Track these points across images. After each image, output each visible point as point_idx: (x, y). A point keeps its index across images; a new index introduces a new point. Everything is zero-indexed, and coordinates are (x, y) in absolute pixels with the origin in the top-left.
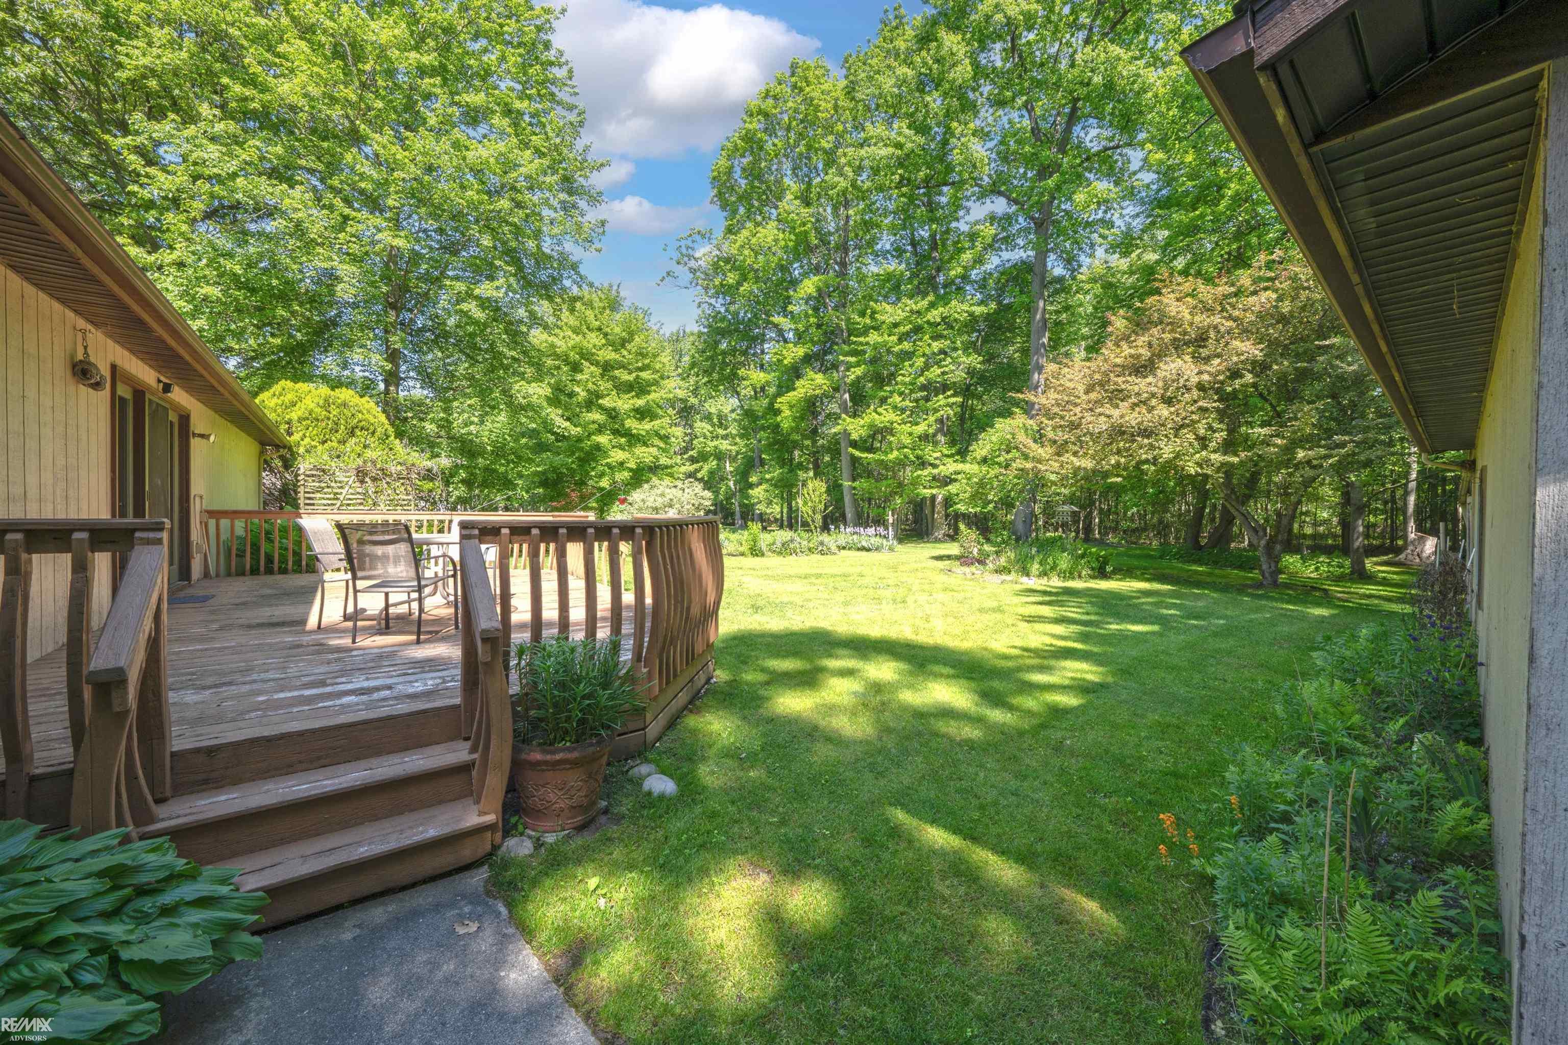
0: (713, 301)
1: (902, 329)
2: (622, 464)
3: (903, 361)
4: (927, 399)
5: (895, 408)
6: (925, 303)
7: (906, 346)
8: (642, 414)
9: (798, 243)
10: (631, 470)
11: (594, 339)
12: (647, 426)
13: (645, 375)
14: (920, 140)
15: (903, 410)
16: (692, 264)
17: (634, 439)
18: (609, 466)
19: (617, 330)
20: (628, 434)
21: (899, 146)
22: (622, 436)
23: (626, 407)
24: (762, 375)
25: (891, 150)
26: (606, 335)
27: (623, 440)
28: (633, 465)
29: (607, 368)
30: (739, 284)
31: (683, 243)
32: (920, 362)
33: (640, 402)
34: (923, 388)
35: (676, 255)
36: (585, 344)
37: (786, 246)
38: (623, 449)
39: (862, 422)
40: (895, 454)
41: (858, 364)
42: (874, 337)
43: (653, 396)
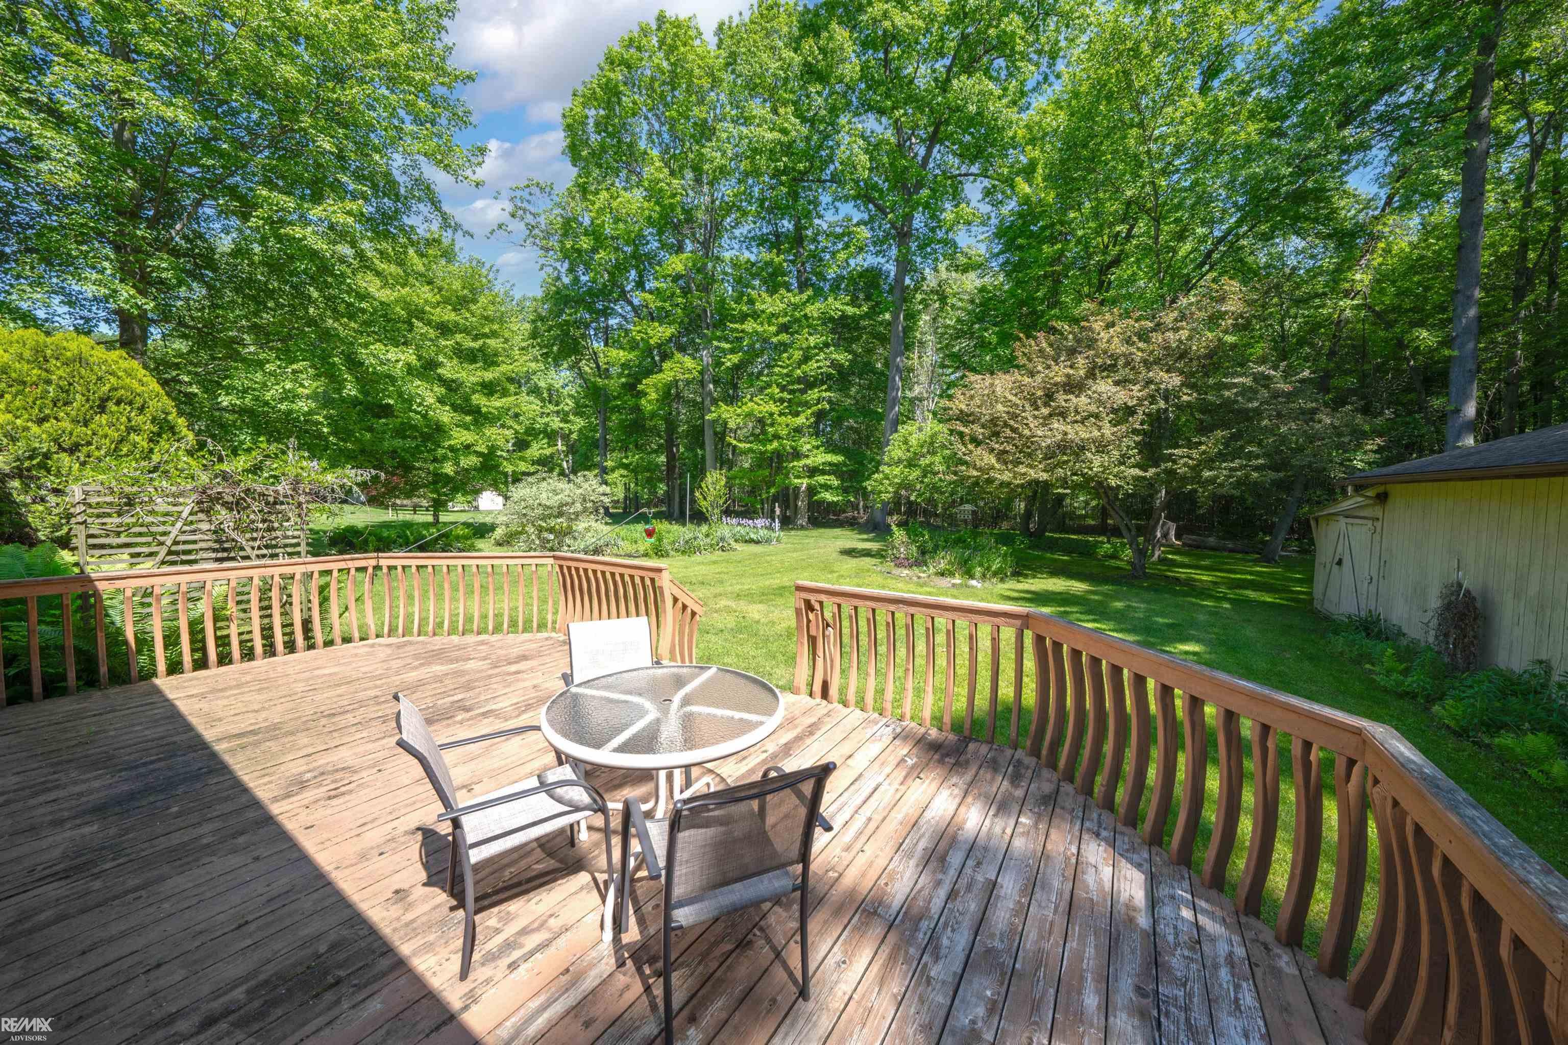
0: (558, 265)
1: (782, 320)
2: (468, 447)
3: (781, 353)
4: (803, 392)
5: (772, 397)
6: (804, 297)
7: (784, 337)
8: (489, 388)
9: (662, 216)
10: (479, 454)
11: (424, 294)
12: (497, 403)
13: (492, 342)
14: (805, 130)
15: (782, 401)
16: (529, 218)
17: (480, 418)
18: (452, 449)
19: (457, 285)
20: (475, 412)
21: (784, 131)
22: (468, 413)
23: (473, 379)
24: (622, 353)
25: (776, 135)
26: (440, 289)
27: (468, 418)
28: (482, 449)
29: (444, 329)
30: (594, 250)
31: (518, 193)
32: (798, 355)
33: (489, 376)
34: (799, 380)
35: (509, 207)
36: (415, 298)
37: (650, 217)
38: (468, 429)
39: (739, 411)
40: (775, 444)
41: (733, 351)
42: (750, 326)
43: (503, 368)
